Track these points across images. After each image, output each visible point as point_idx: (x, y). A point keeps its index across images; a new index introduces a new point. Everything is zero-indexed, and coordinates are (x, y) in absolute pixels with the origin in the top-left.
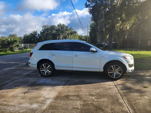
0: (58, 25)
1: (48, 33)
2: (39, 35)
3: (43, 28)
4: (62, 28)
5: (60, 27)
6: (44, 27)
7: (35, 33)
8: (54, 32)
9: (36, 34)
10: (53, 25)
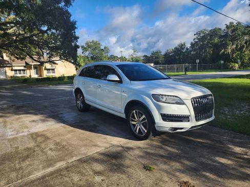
0: (227, 27)
1: (203, 44)
2: (187, 49)
3: (196, 36)
4: (233, 31)
5: (230, 30)
6: (197, 34)
7: (182, 46)
8: (216, 40)
9: (183, 49)
10: (216, 28)
